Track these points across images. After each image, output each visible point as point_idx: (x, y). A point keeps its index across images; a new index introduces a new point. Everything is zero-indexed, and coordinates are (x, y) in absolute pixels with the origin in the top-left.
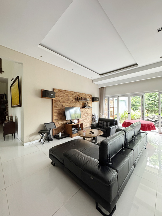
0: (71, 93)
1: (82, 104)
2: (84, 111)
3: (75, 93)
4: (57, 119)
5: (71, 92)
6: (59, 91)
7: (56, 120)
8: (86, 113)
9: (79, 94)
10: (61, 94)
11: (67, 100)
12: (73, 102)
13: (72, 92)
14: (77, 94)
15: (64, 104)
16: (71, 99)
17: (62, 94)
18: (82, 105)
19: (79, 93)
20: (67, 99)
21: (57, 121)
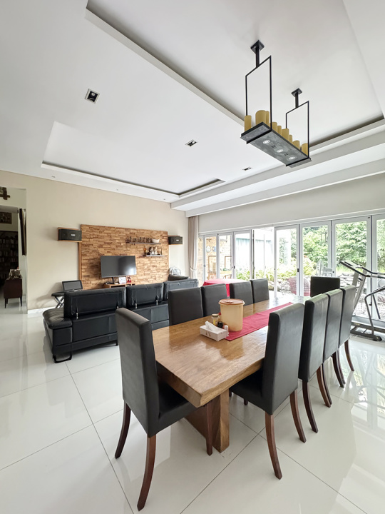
0: (117, 230)
1: (142, 249)
2: (149, 262)
3: (127, 229)
4: (88, 276)
5: (117, 228)
6: (92, 228)
7: (85, 276)
8: (154, 266)
9: (135, 231)
10: (96, 233)
11: (108, 243)
12: (122, 246)
13: (120, 228)
14: (132, 231)
15: (101, 251)
16: (117, 241)
17: (98, 234)
18: (143, 252)
19: (135, 229)
20: (109, 241)
21: (87, 278)
